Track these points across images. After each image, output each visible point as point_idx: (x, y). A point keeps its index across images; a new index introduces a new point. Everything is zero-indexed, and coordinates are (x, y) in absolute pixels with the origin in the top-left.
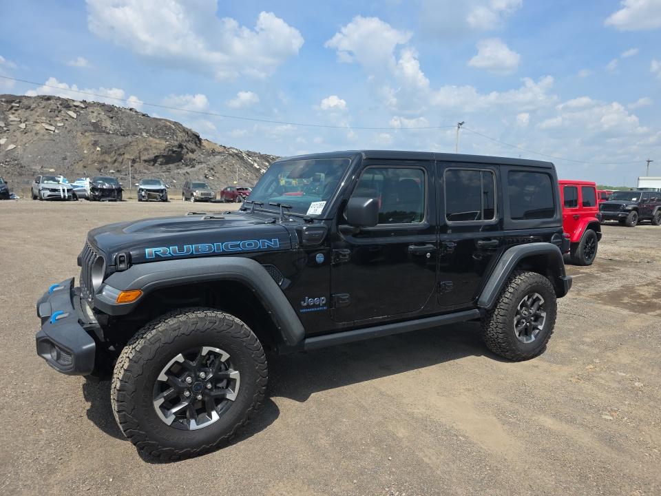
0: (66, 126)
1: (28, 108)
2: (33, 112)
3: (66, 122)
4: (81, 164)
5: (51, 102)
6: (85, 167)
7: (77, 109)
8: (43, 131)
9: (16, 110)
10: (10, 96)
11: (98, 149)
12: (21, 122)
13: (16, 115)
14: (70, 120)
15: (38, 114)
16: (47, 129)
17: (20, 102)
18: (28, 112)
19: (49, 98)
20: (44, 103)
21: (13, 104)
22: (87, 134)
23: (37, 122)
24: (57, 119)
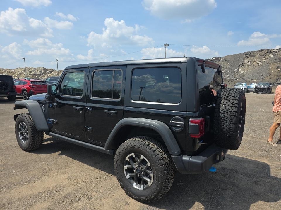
0: (267, 61)
1: (253, 56)
2: (255, 57)
3: (268, 59)
4: (269, 77)
5: (263, 52)
6: (270, 78)
7: (274, 53)
8: (256, 65)
9: (248, 57)
10: (247, 52)
11: (279, 70)
12: (248, 62)
13: (248, 59)
14: (269, 58)
15: (256, 58)
16: (258, 64)
17: (250, 54)
18: (253, 57)
19: (262, 50)
20: (260, 53)
21: (248, 55)
22: (275, 64)
23: (255, 61)
24: (264, 58)
